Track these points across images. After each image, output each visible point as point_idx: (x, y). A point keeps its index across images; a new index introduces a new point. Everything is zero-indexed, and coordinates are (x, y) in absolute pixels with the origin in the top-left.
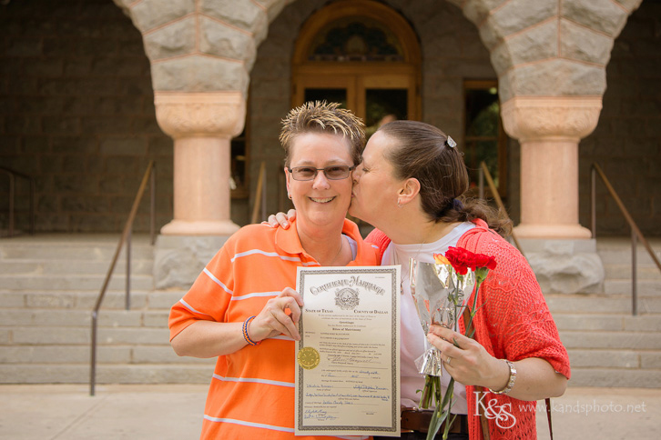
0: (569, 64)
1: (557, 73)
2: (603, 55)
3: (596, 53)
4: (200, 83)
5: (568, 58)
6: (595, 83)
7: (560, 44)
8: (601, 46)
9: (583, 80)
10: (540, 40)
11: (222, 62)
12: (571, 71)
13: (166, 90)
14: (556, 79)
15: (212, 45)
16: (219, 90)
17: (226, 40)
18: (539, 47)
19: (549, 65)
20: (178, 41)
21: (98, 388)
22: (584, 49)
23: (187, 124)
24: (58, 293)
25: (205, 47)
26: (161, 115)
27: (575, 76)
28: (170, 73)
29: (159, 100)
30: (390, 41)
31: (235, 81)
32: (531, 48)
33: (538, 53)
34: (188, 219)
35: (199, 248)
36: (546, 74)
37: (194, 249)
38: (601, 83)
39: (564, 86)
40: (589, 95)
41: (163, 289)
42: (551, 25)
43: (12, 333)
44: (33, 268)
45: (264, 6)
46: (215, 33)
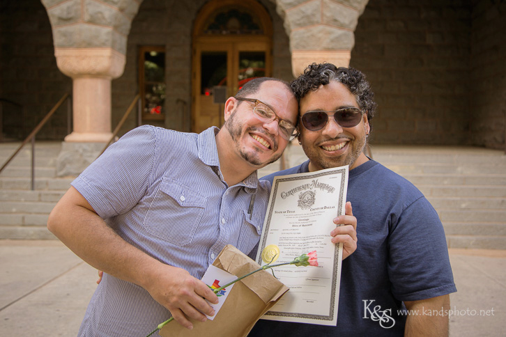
0: (329, 29)
1: (320, 35)
2: (351, 23)
3: (346, 22)
4: (84, 42)
5: (328, 24)
6: (346, 42)
7: (322, 15)
8: (350, 17)
9: (338, 39)
10: (309, 12)
12: (330, 33)
13: (63, 47)
14: (320, 38)
15: (91, 16)
16: (96, 46)
17: (100, 12)
18: (308, 17)
19: (316, 29)
20: (69, 13)
22: (338, 19)
23: (77, 69)
25: (87, 17)
26: (60, 63)
27: (332, 36)
28: (64, 35)
29: (58, 53)
31: (107, 41)
32: (303, 17)
33: (307, 21)
35: (85, 150)
36: (313, 35)
37: (81, 151)
38: (350, 42)
39: (325, 43)
40: (341, 50)
41: (62, 177)
42: (316, 3)
46: (93, 8)
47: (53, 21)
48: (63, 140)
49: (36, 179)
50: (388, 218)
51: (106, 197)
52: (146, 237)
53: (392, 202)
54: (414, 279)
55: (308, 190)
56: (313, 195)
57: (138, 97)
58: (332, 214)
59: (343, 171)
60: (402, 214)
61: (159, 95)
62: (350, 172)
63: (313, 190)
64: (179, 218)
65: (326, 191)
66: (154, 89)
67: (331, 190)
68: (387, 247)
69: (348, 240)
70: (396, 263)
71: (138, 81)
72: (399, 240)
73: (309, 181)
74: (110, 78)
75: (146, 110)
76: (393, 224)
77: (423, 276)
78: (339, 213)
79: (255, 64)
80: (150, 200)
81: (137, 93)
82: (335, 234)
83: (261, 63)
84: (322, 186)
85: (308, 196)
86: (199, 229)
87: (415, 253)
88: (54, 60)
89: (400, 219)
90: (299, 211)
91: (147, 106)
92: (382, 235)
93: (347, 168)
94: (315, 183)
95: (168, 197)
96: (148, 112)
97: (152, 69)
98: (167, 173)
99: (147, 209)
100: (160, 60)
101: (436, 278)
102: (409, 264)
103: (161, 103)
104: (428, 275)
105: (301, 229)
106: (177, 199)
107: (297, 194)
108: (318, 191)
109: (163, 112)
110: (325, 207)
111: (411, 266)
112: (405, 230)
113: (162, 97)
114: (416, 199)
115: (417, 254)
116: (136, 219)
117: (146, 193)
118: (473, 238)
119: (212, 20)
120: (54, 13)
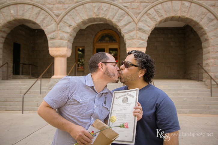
0: (138, 41)
1: (136, 43)
2: (146, 38)
3: (144, 38)
4: (58, 45)
5: (138, 39)
6: (144, 45)
7: (136, 36)
8: (146, 37)
9: (141, 44)
10: (132, 35)
11: (63, 41)
12: (139, 42)
13: (51, 47)
14: (136, 44)
15: (61, 37)
16: (62, 47)
17: (64, 36)
18: (132, 37)
19: (134, 41)
20: (53, 36)
21: (24, 112)
22: (142, 37)
23: (56, 54)
25: (59, 38)
26: (50, 53)
27: (140, 43)
28: (52, 43)
29: (50, 49)
30: (114, 38)
31: (65, 45)
32: (130, 37)
33: (132, 38)
34: (56, 75)
36: (133, 43)
37: (57, 81)
38: (146, 45)
39: (137, 45)
40: (143, 47)
42: (134, 32)
43: (14, 99)
44: (25, 85)
45: (72, 29)
46: (61, 34)
47: (48, 39)
48: (51, 78)
49: (42, 91)
50: (155, 105)
51: (55, 102)
52: (70, 114)
53: (157, 99)
54: (165, 126)
55: (125, 96)
56: (127, 98)
57: (76, 63)
58: (133, 105)
59: (137, 90)
60: (160, 103)
61: (82, 62)
62: (139, 90)
63: (127, 97)
64: (80, 107)
65: (131, 97)
66: (81, 61)
67: (133, 97)
68: (155, 115)
69: (138, 114)
70: (159, 120)
71: (75, 58)
72: (159, 112)
73: (126, 93)
74: (67, 57)
75: (78, 67)
76: (157, 107)
77: (168, 124)
78: (136, 105)
79: (114, 52)
80: (70, 102)
81: (75, 62)
82: (134, 112)
83: (116, 52)
84: (130, 95)
85: (125, 99)
86: (87, 110)
87: (165, 117)
88: (48, 51)
89: (159, 105)
90: (122, 104)
91: (78, 66)
92: (153, 111)
93: (138, 89)
94: (128, 94)
95: (76, 100)
96: (79, 68)
97: (80, 54)
98: (75, 92)
99: (69, 105)
100: (83, 51)
101: (173, 125)
102: (163, 120)
103: (83, 65)
104: (170, 124)
105: (123, 110)
106: (78, 101)
107: (122, 98)
108: (129, 97)
109: (84, 68)
110: (131, 103)
111: (164, 121)
112: (161, 109)
113: (84, 63)
114: (165, 98)
115: (166, 117)
116: (66, 108)
117: (68, 100)
118: (188, 110)
119: (100, 38)
120: (49, 36)
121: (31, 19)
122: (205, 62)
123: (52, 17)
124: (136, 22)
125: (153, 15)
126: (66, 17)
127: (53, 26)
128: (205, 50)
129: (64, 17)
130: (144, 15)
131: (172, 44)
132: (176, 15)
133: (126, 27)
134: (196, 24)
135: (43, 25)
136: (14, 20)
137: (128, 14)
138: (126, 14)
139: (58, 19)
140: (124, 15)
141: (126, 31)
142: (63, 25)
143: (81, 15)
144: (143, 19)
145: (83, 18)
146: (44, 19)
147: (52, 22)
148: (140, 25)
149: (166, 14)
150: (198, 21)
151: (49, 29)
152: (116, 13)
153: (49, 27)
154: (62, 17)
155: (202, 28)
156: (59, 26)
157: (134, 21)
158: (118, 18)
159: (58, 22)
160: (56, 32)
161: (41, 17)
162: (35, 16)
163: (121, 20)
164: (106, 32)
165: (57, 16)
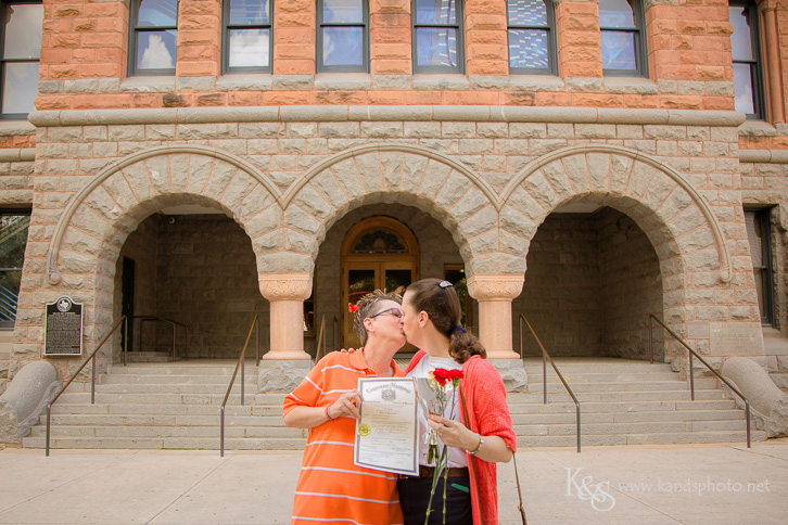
0: (505, 255)
1: (498, 260)
2: (524, 250)
3: (520, 249)
4: (285, 268)
5: (504, 251)
6: (520, 266)
7: (499, 243)
8: (523, 245)
9: (513, 265)
10: (488, 241)
11: (298, 255)
12: (507, 259)
13: (265, 272)
14: (498, 264)
15: (293, 245)
16: (297, 272)
17: (301, 242)
18: (487, 245)
19: (494, 256)
20: (271, 242)
21: (225, 452)
22: (513, 246)
24: (201, 395)
25: (288, 246)
26: (261, 287)
27: (509, 262)
28: (267, 262)
29: (261, 278)
30: (400, 241)
31: (305, 267)
32: (483, 245)
33: (487, 249)
34: (278, 350)
35: (285, 367)
36: (492, 261)
38: (525, 269)
39: (503, 268)
40: (517, 273)
41: (264, 392)
42: (494, 232)
43: (174, 418)
44: (186, 379)
45: (324, 221)
46: (295, 237)
47: (256, 249)
48: (261, 358)
49: (245, 395)
74: (303, 300)
119: (359, 241)
120: (257, 243)
121: (206, 193)
122: (668, 313)
123: (268, 190)
124: (499, 206)
125: (542, 189)
126: (307, 189)
127: (270, 213)
128: (668, 281)
129: (301, 188)
130: (517, 186)
131: (563, 260)
132: (599, 190)
133: (473, 218)
134: (649, 212)
135: (240, 211)
136: (157, 198)
137: (475, 183)
138: (471, 183)
139: (284, 196)
140: (466, 187)
141: (472, 230)
142: (299, 210)
143: (349, 184)
144: (515, 197)
145: (355, 194)
146: (244, 194)
147: (267, 202)
148: (510, 213)
149: (574, 187)
150: (653, 208)
151: (257, 220)
152: (445, 181)
153: (257, 217)
154: (296, 190)
155: (664, 225)
156: (286, 213)
157: (491, 202)
158: (451, 195)
159: (284, 205)
160: (280, 230)
161: (237, 188)
162: (217, 188)
163: (459, 198)
164: (376, 223)
165: (283, 186)
